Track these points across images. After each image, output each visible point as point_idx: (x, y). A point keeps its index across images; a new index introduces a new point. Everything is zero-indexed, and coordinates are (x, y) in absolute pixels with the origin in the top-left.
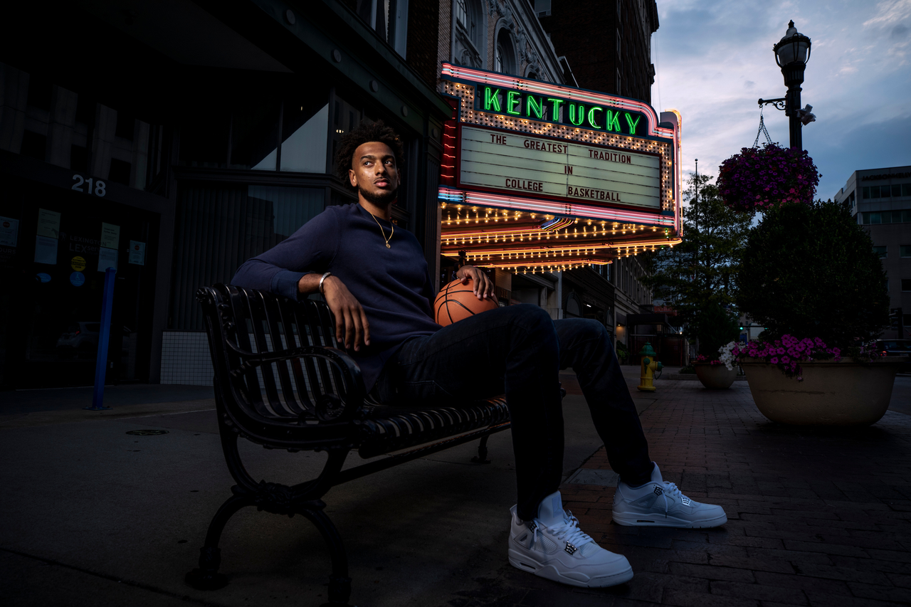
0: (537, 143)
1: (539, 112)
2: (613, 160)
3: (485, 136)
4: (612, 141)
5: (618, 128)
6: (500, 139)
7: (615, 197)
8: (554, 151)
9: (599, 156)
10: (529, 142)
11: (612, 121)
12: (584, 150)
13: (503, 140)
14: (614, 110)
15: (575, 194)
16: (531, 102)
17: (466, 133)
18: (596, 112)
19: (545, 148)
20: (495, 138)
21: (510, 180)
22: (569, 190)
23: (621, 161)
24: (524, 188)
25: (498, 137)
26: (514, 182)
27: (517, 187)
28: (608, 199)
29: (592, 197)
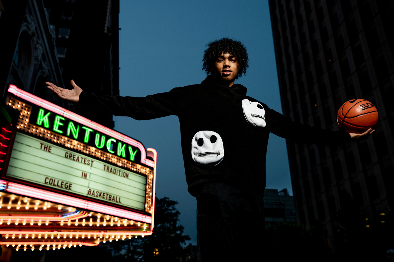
0: (74, 155)
1: (75, 134)
2: (118, 174)
3: (36, 143)
5: (124, 155)
6: (47, 148)
8: (84, 163)
9: (109, 170)
10: (69, 154)
11: (121, 150)
13: (49, 149)
14: (123, 143)
15: (93, 194)
16: (71, 126)
18: (112, 142)
19: (79, 160)
20: (43, 146)
21: (48, 178)
22: (89, 192)
23: (123, 176)
24: (58, 186)
25: (45, 145)
26: (51, 180)
27: (53, 184)
28: (113, 200)
29: (103, 198)
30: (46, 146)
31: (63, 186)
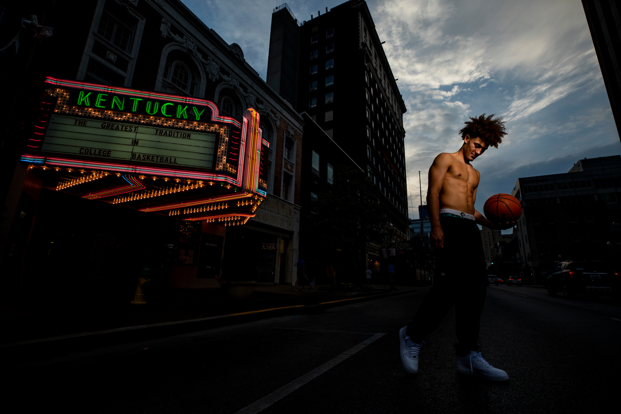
0: (112, 125)
1: (121, 106)
2: (176, 136)
3: (72, 121)
4: (181, 125)
5: (186, 117)
6: (82, 123)
7: (173, 160)
8: (125, 130)
9: (163, 134)
10: (106, 125)
11: (180, 112)
12: (152, 130)
13: (85, 123)
14: (183, 105)
15: (138, 158)
16: (115, 100)
18: (169, 106)
19: (118, 129)
20: (78, 122)
21: (83, 149)
22: (133, 156)
23: (182, 137)
24: (95, 154)
25: (80, 121)
26: (87, 150)
27: (89, 154)
28: (166, 162)
29: (152, 160)
30: (81, 122)
31: (100, 154)
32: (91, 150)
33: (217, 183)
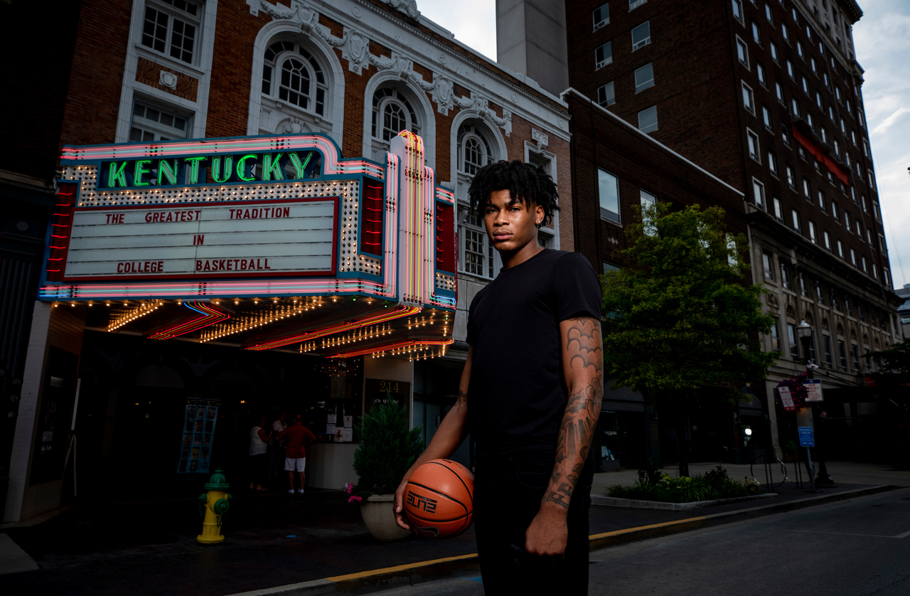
0: (162, 214)
1: (172, 176)
2: (264, 216)
3: (101, 217)
4: (272, 192)
5: (279, 175)
6: (117, 219)
7: (262, 264)
8: (182, 220)
9: (242, 216)
10: (152, 215)
11: (270, 168)
12: (224, 212)
13: (121, 219)
15: (205, 268)
16: (164, 168)
17: (78, 218)
18: (249, 163)
19: (171, 219)
20: (111, 218)
21: (122, 264)
22: (198, 265)
23: (275, 216)
24: (140, 271)
25: (114, 215)
26: (128, 266)
27: (131, 271)
28: (252, 268)
29: (229, 269)
30: (115, 217)
31: (148, 269)
32: (133, 264)
33: (346, 297)
